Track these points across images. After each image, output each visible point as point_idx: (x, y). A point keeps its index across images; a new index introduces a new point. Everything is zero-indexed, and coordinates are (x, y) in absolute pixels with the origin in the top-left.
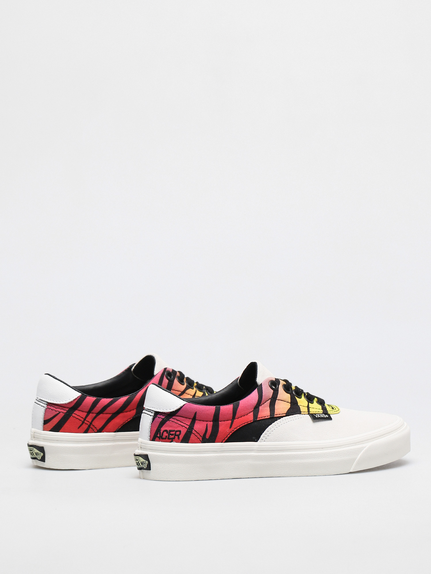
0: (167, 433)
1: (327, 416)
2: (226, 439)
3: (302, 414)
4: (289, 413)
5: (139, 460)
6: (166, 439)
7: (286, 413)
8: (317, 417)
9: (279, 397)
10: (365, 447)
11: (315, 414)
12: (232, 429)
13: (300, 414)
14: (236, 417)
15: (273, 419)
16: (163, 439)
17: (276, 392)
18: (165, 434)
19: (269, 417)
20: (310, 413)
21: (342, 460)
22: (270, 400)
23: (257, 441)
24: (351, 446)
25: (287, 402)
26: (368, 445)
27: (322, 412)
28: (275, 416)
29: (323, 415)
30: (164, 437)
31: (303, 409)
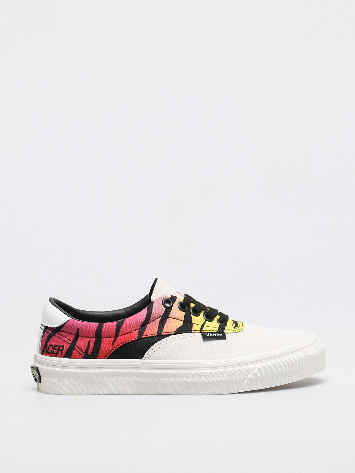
0: (52, 347)
1: (221, 335)
2: (108, 355)
3: (194, 333)
4: (179, 331)
5: (34, 372)
6: (51, 353)
7: (176, 331)
8: (208, 336)
9: (171, 315)
10: (256, 368)
11: (207, 333)
12: (114, 346)
13: (191, 332)
14: (120, 334)
15: (160, 336)
16: (49, 353)
17: (168, 310)
18: (51, 349)
19: (156, 335)
20: (202, 331)
21: (229, 380)
22: (161, 317)
23: (141, 359)
24: (241, 366)
25: (180, 320)
26: (259, 365)
27: (217, 331)
28: (163, 334)
29: (216, 334)
30: (49, 351)
31: (196, 327)
